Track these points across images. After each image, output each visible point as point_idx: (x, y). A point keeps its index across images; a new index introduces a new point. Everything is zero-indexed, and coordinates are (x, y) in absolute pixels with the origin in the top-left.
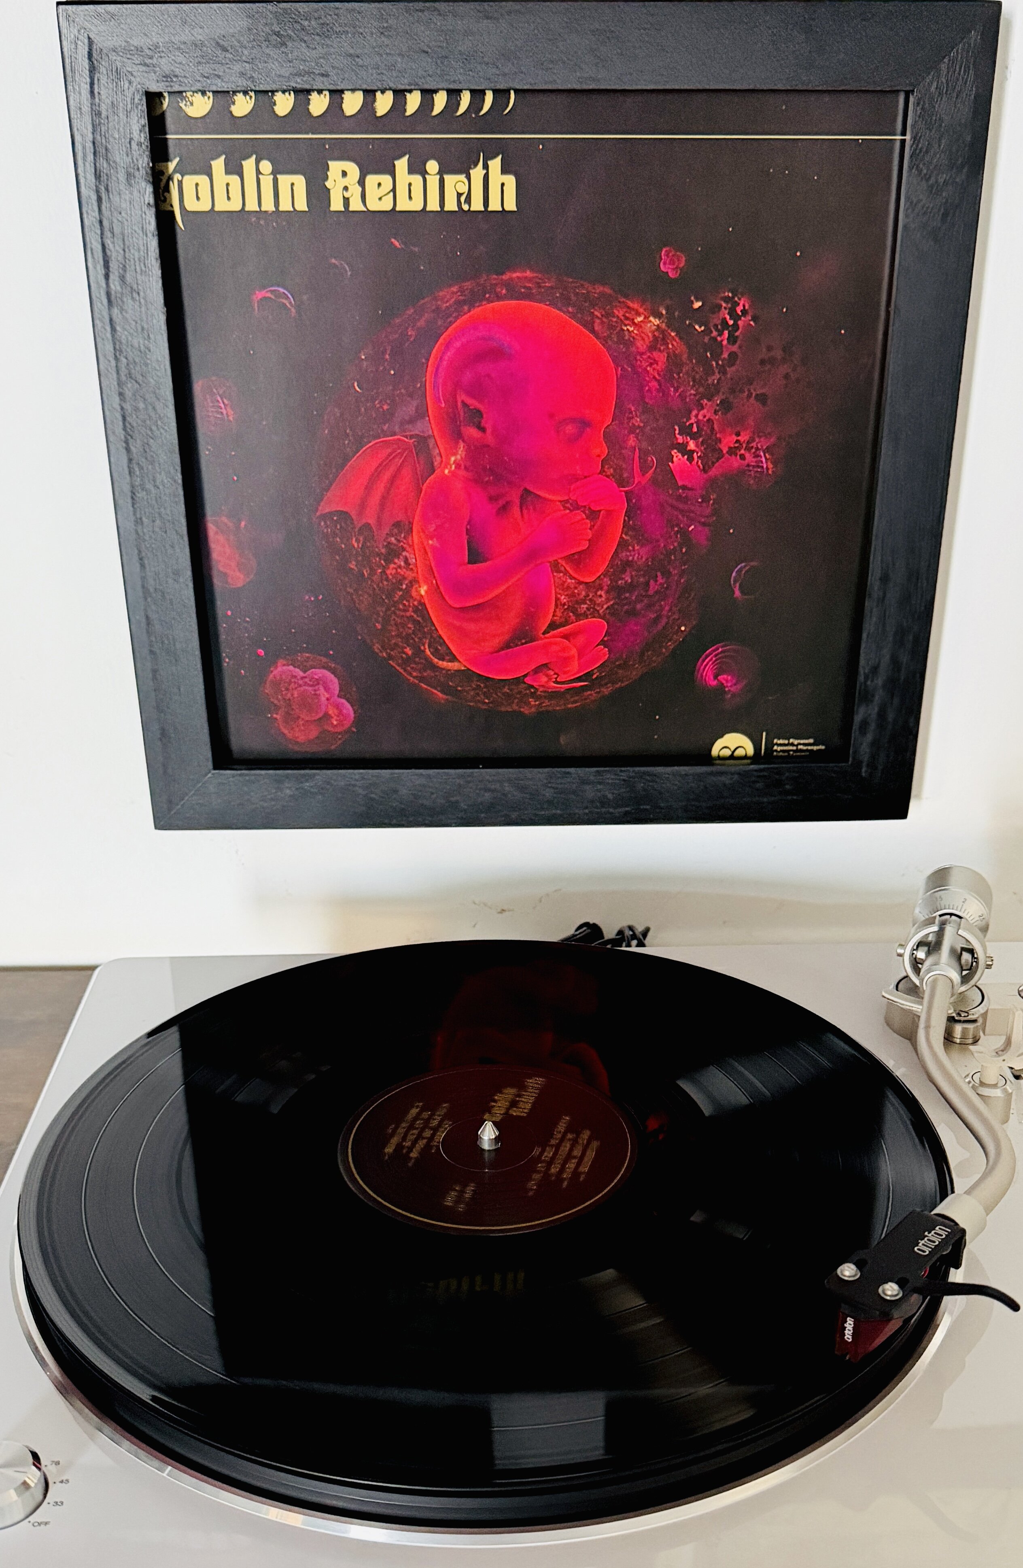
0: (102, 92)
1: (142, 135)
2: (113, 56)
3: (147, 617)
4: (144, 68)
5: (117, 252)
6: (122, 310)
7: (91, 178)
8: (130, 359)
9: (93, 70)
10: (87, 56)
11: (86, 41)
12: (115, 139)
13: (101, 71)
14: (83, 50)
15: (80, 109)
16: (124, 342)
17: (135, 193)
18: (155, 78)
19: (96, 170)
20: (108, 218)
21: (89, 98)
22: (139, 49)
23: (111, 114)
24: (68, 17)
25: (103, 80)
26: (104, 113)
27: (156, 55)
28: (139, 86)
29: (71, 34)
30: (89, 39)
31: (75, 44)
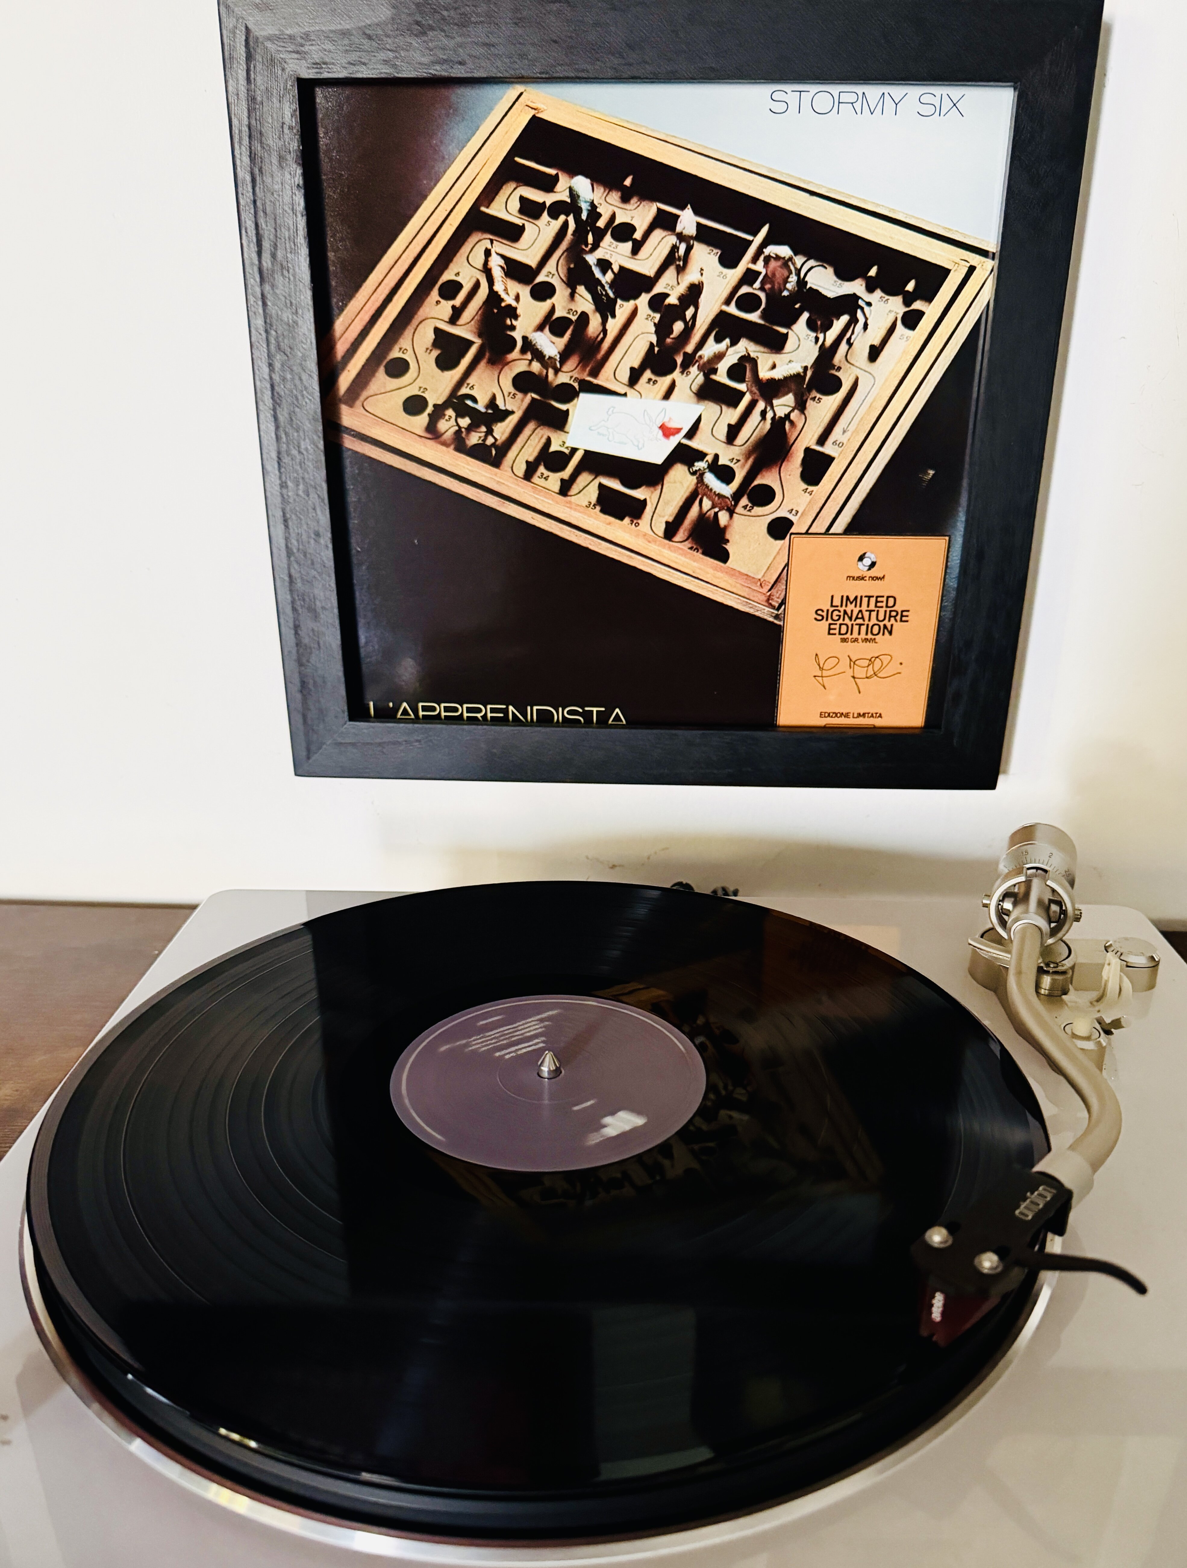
0: (258, 79)
1: (294, 121)
2: (269, 44)
3: (290, 576)
4: (296, 56)
5: (270, 231)
6: (273, 286)
7: (246, 160)
8: (279, 332)
9: (249, 57)
10: (244, 43)
11: (244, 29)
12: (268, 123)
13: (257, 56)
14: (241, 38)
15: (238, 94)
16: (274, 316)
17: (288, 176)
18: (306, 65)
19: (251, 153)
20: (261, 199)
21: (245, 84)
22: (291, 37)
23: (265, 99)
24: (227, 7)
25: (259, 66)
26: (259, 99)
27: (307, 43)
28: (291, 72)
29: (230, 23)
30: (247, 28)
31: (234, 33)
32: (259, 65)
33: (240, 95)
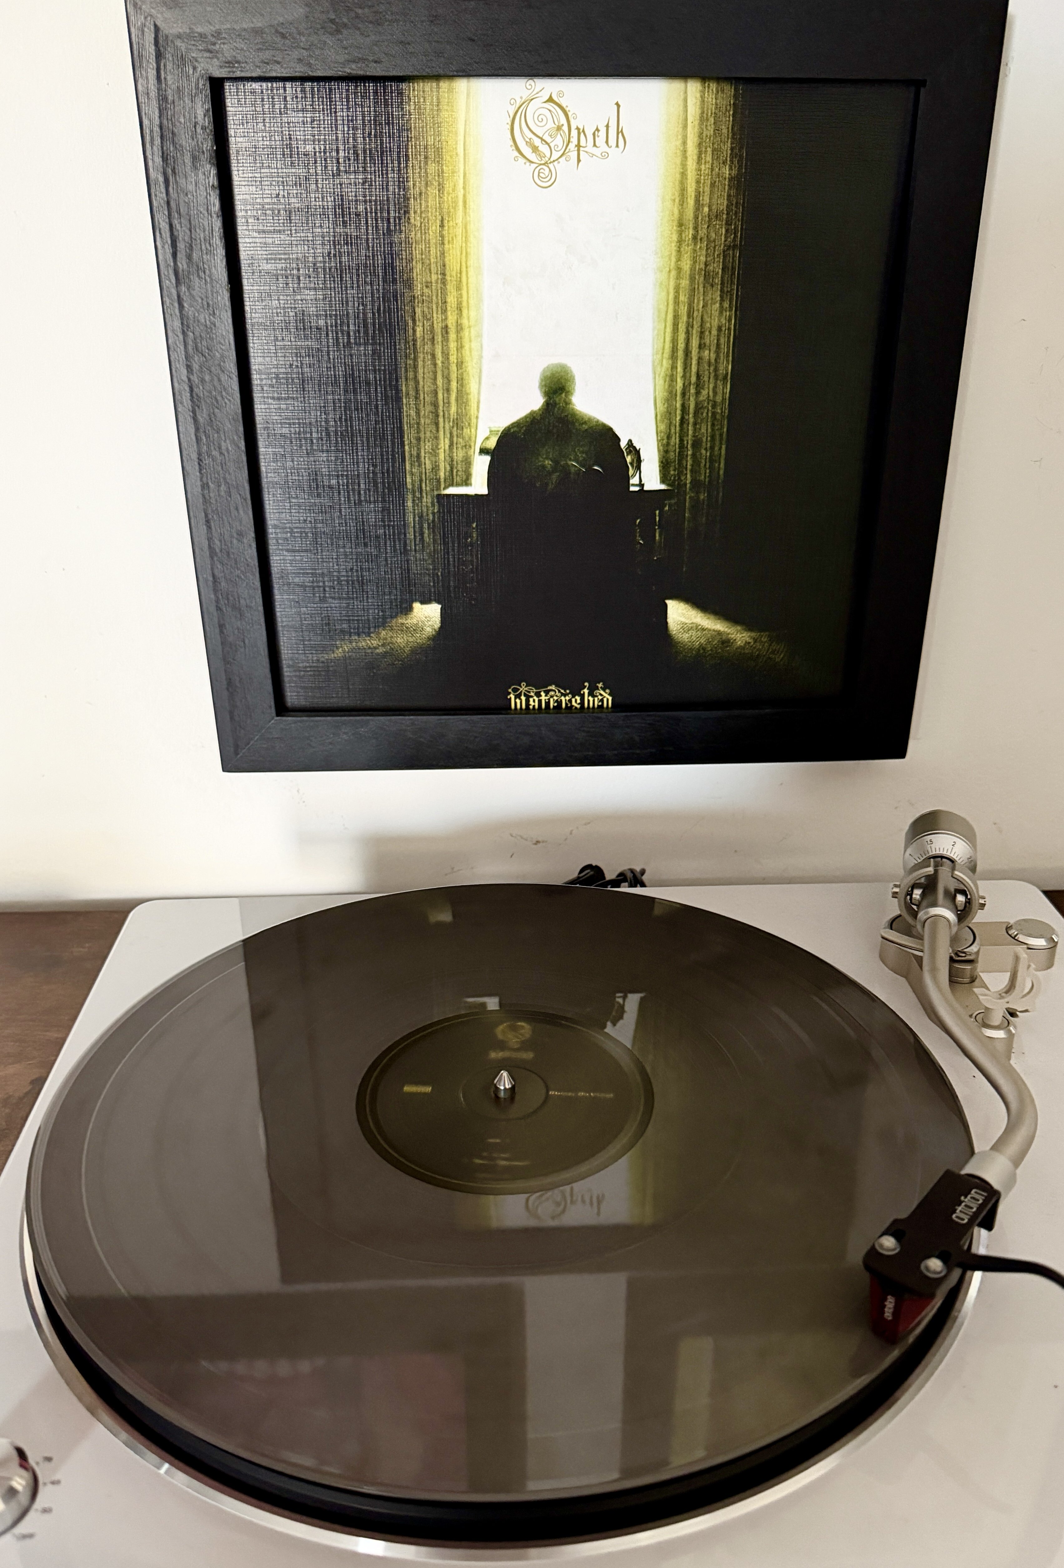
0: (169, 78)
1: (206, 119)
2: (178, 43)
4: (208, 55)
5: (185, 232)
6: (189, 288)
7: (158, 160)
8: (197, 334)
9: (159, 56)
10: (153, 42)
11: (152, 28)
12: (181, 123)
13: (167, 56)
14: (150, 37)
15: (148, 94)
16: (191, 317)
17: (201, 176)
18: (217, 63)
19: (163, 153)
20: (174, 200)
21: (156, 84)
22: (202, 35)
23: (176, 99)
24: (135, 5)
25: (169, 66)
26: (170, 98)
27: (219, 42)
28: (203, 72)
29: (138, 20)
30: (156, 26)
31: (143, 32)
32: (169, 64)
33: (151, 95)
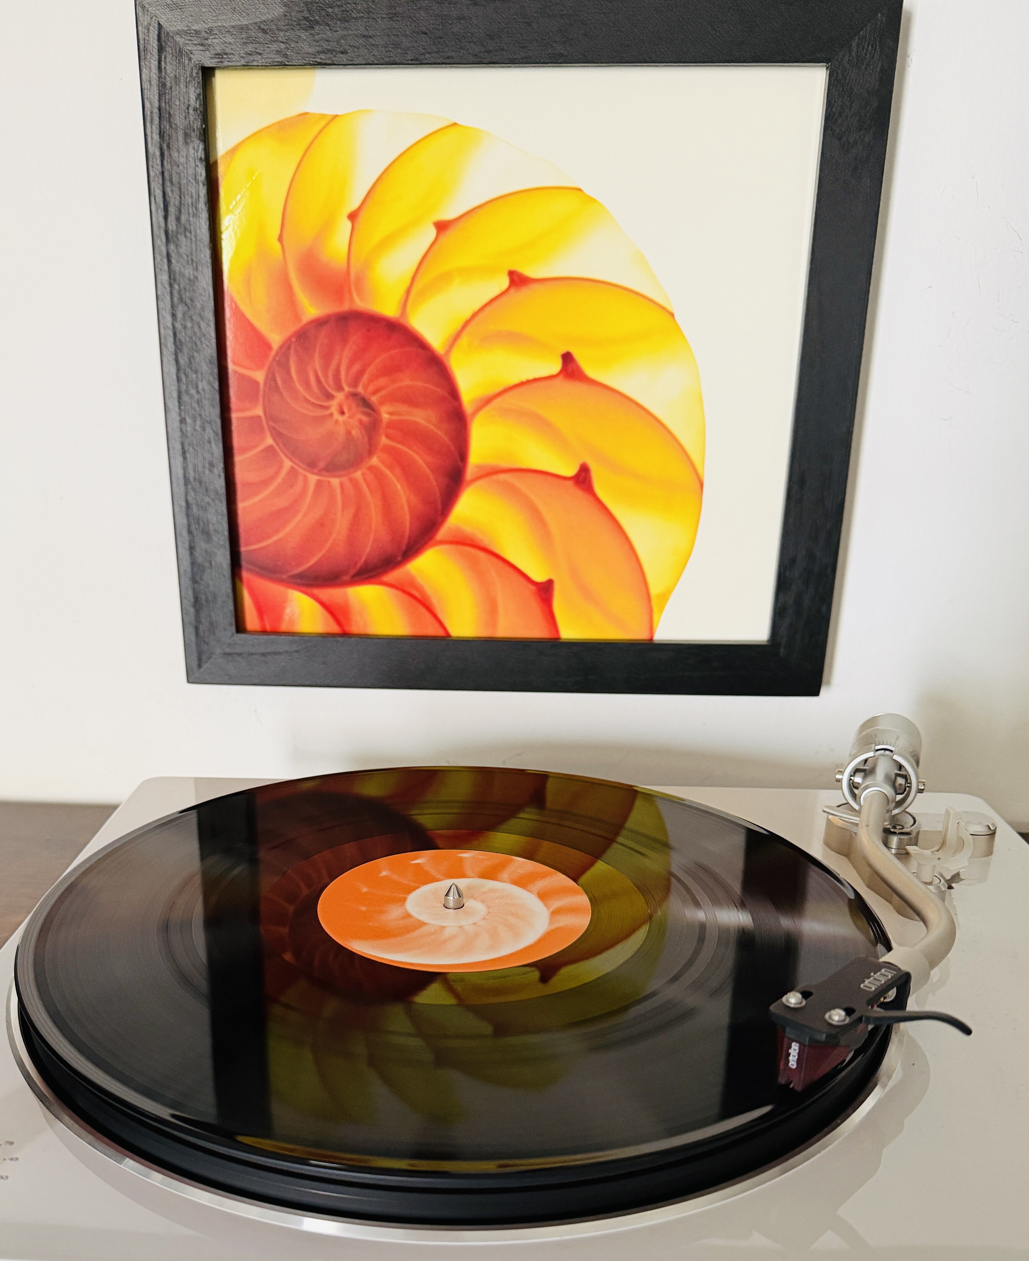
0: (168, 68)
2: (177, 39)
3: (187, 502)
4: (201, 48)
5: (175, 198)
6: (177, 246)
7: (156, 137)
8: (182, 286)
9: (161, 49)
10: (156, 38)
12: (176, 105)
13: (167, 49)
15: (150, 81)
16: (178, 272)
17: (191, 151)
18: (210, 56)
19: (160, 131)
20: (168, 171)
21: (157, 73)
22: (197, 32)
23: (174, 86)
24: (143, 7)
26: (168, 84)
27: (211, 37)
28: (196, 62)
29: (145, 20)
30: (159, 24)
31: (148, 29)
32: (169, 56)
33: (152, 82)
